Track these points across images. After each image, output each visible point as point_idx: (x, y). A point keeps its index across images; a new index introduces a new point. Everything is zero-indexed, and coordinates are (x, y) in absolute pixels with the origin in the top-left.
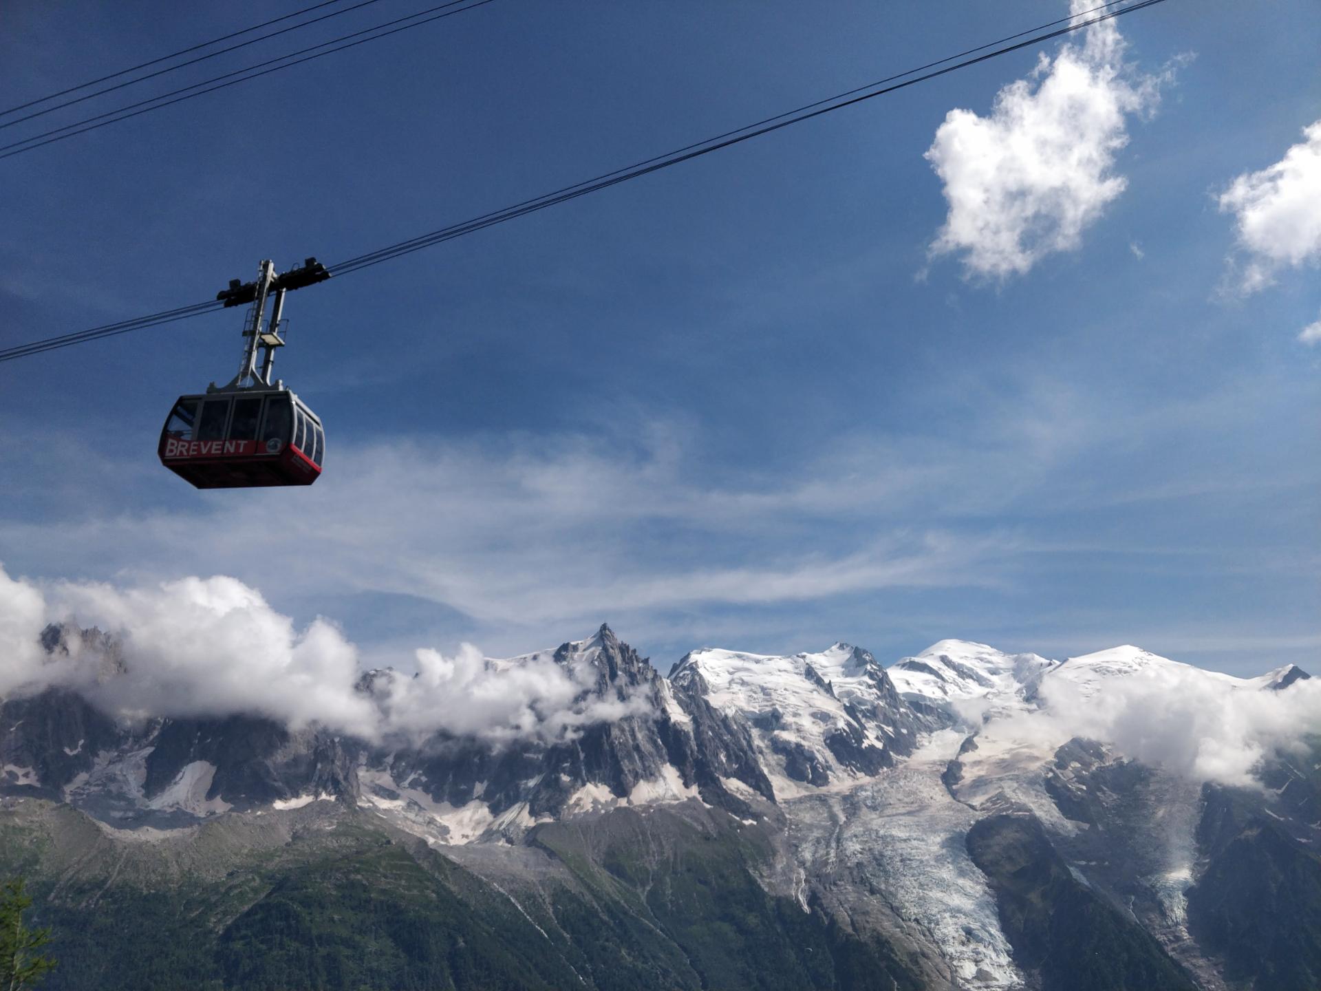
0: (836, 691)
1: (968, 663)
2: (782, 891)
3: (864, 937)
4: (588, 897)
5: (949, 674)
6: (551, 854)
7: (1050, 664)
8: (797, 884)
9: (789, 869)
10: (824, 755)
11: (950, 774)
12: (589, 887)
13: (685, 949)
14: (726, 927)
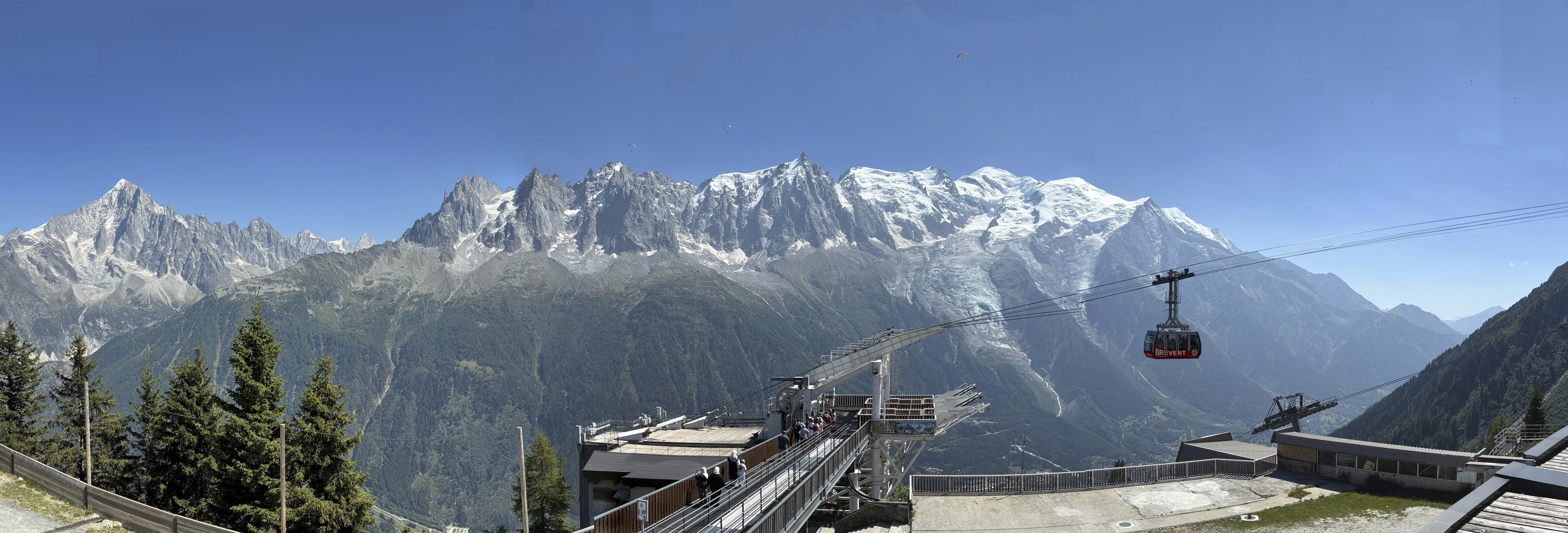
0: (928, 193)
1: (996, 180)
2: (899, 294)
3: (938, 316)
4: (802, 297)
5: (988, 186)
6: (782, 276)
7: (1039, 183)
8: (906, 290)
9: (903, 283)
10: (921, 225)
11: (984, 238)
12: (802, 293)
13: (851, 322)
14: (871, 311)
